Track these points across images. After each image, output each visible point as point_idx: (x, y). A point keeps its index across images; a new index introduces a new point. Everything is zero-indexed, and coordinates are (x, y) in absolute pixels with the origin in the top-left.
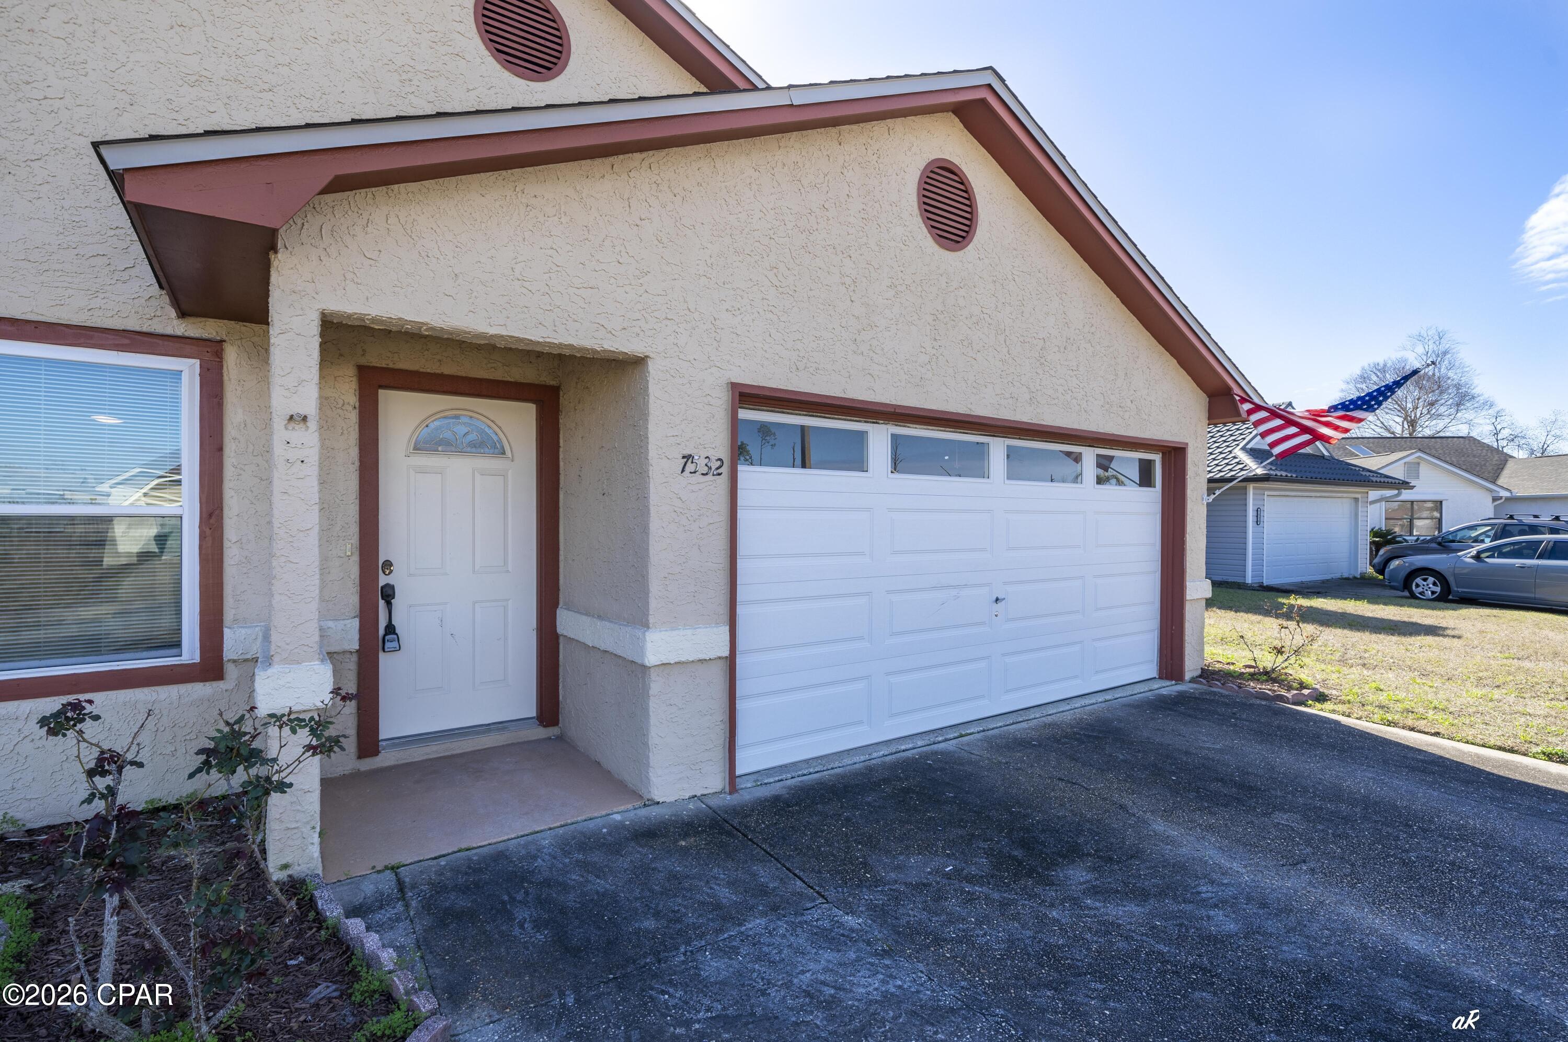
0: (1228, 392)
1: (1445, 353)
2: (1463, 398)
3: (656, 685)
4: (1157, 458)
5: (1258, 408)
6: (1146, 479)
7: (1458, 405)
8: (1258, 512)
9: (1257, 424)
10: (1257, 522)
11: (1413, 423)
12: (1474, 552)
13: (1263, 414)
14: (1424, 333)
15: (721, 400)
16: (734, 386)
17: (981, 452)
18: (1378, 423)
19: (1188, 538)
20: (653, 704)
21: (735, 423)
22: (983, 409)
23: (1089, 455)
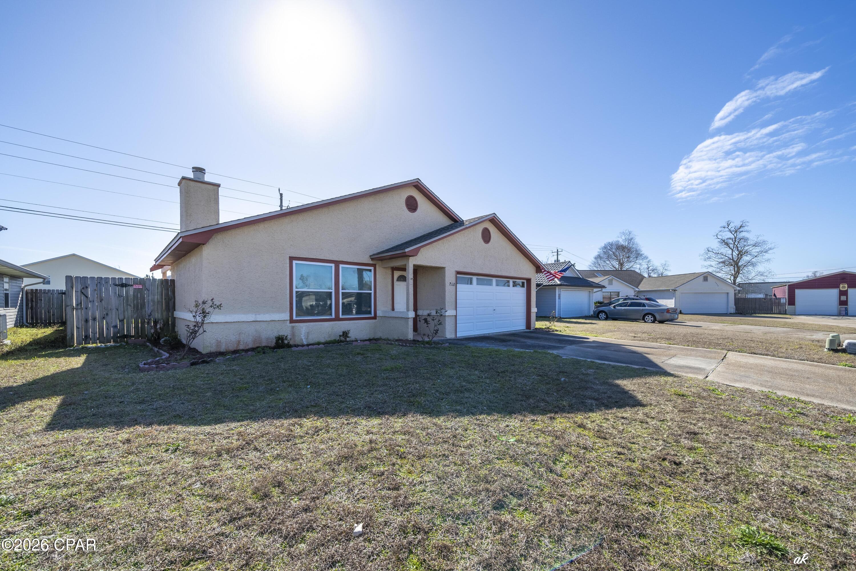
0: (539, 267)
1: (632, 239)
2: (638, 255)
3: (447, 319)
4: (525, 281)
5: (545, 271)
6: (523, 286)
7: (637, 258)
8: (559, 295)
9: (545, 274)
10: (559, 298)
11: (621, 264)
12: (613, 305)
13: (546, 272)
14: (624, 232)
15: (454, 273)
16: (456, 271)
17: (491, 280)
18: (610, 264)
19: (532, 299)
20: (446, 322)
21: (456, 277)
22: (492, 273)
23: (511, 281)
